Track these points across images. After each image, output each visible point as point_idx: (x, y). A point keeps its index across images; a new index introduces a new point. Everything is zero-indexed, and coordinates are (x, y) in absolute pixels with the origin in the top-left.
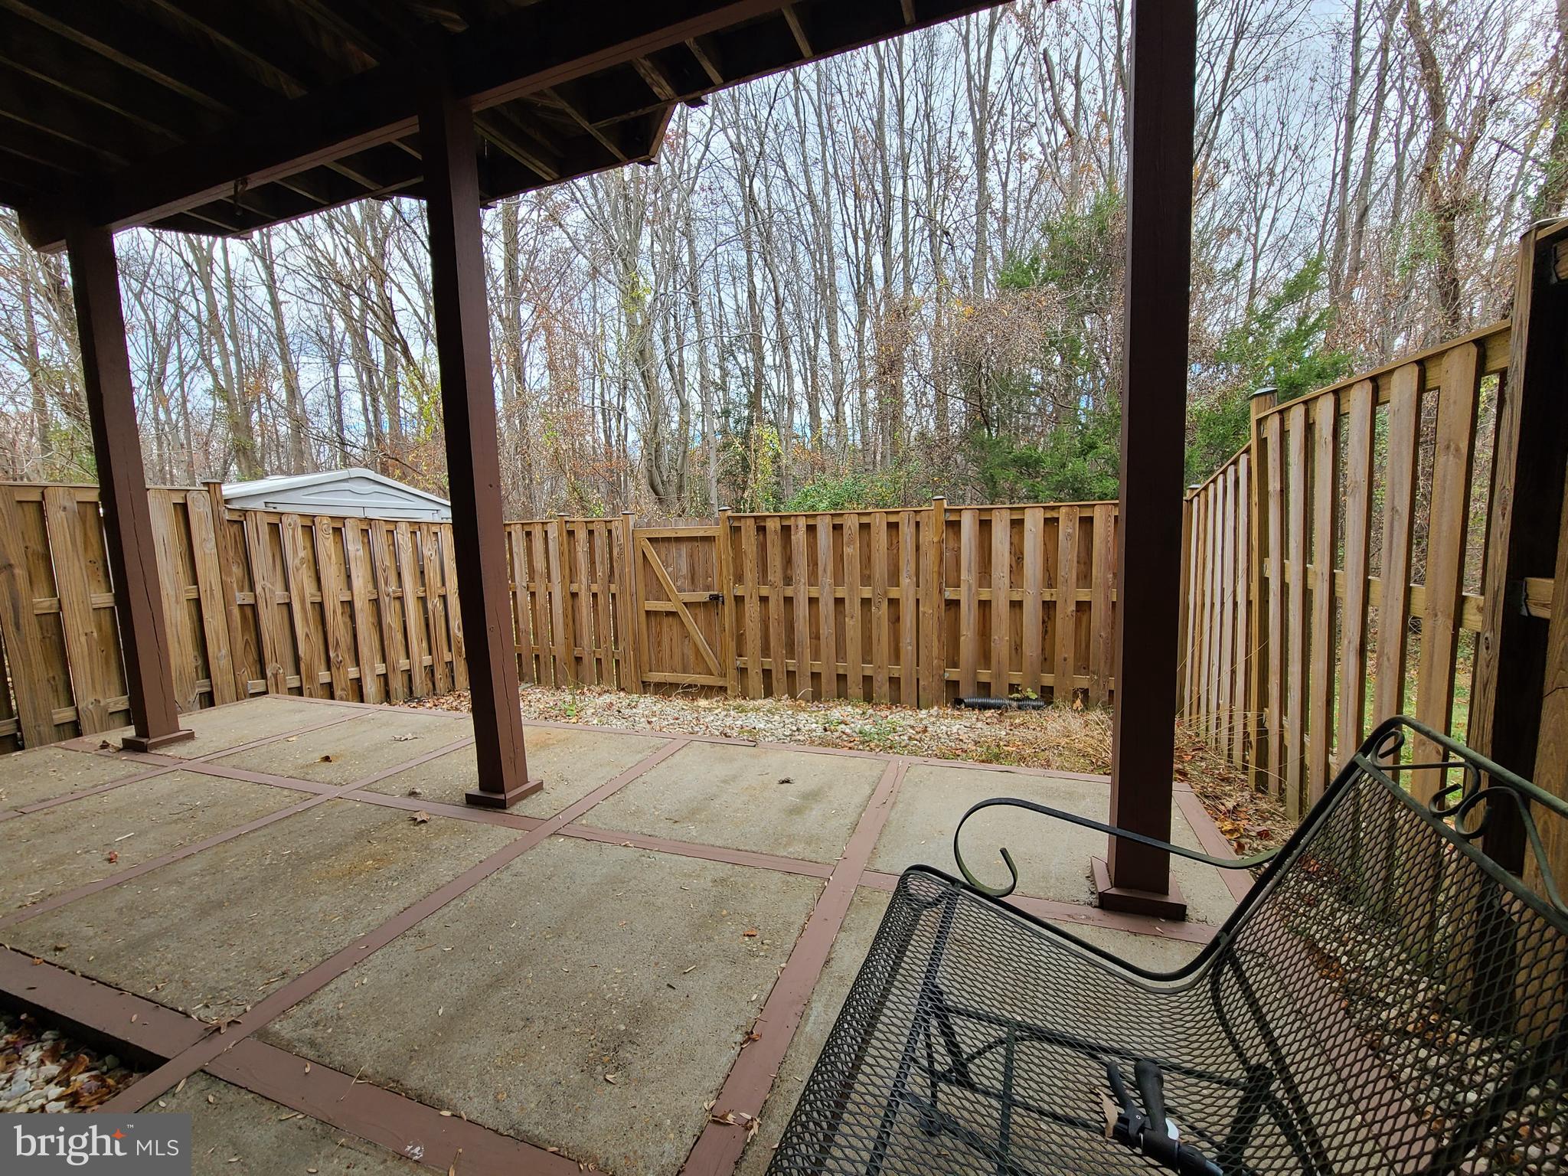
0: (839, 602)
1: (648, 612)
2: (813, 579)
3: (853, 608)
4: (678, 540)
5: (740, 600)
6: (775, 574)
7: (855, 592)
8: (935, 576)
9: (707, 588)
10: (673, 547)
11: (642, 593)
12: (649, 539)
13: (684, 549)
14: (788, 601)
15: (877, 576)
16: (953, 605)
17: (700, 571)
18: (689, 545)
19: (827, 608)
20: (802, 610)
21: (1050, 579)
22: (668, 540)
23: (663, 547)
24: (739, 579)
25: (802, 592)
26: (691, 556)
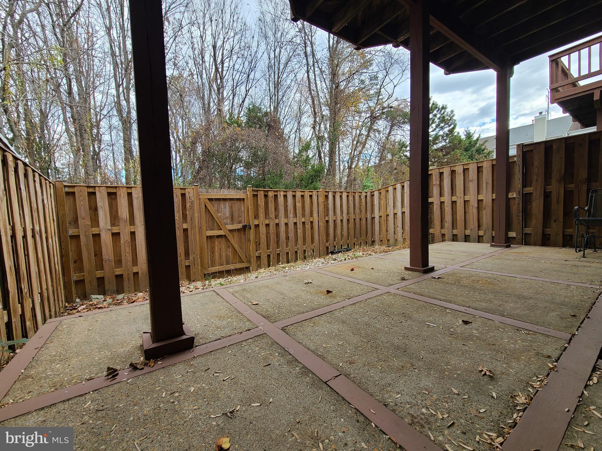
0: (295, 224)
1: (207, 237)
2: (286, 216)
3: (300, 226)
4: (225, 200)
5: (257, 226)
6: (272, 214)
7: (300, 220)
8: (323, 213)
9: (240, 222)
10: (222, 204)
11: (204, 227)
12: (209, 199)
13: (227, 204)
14: (277, 225)
15: (307, 213)
16: (327, 222)
17: (236, 214)
18: (231, 202)
19: (291, 226)
20: (282, 228)
21: (348, 213)
22: (219, 199)
23: (216, 204)
24: (256, 217)
25: (283, 221)
26: (231, 207)
